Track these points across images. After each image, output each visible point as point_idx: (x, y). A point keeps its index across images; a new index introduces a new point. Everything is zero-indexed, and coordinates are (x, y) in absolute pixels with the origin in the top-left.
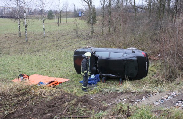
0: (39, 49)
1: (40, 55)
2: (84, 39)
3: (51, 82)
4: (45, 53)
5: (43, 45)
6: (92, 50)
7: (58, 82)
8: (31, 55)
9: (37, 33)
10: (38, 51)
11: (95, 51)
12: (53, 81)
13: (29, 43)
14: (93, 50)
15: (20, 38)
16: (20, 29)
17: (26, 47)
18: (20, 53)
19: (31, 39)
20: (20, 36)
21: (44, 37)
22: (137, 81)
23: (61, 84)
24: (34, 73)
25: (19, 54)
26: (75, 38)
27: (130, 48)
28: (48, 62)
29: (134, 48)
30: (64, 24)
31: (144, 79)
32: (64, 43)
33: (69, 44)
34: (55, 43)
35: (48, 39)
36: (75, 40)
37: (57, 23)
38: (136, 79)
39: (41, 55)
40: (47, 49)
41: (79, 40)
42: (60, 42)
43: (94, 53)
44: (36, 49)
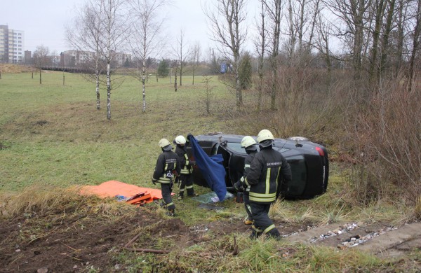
0: (130, 134)
1: (130, 146)
2: (220, 118)
3: (137, 196)
4: (141, 143)
5: (140, 127)
7: (152, 197)
8: (113, 146)
9: (131, 103)
10: (128, 138)
11: (227, 142)
12: (143, 195)
13: (114, 123)
14: (222, 139)
15: (98, 111)
16: (98, 95)
17: (107, 129)
18: (93, 140)
19: (117, 114)
20: (99, 109)
21: (144, 112)
22: (304, 202)
23: (156, 201)
24: (111, 179)
25: (92, 142)
26: (204, 115)
28: (142, 160)
30: (186, 87)
31: (319, 198)
32: (180, 124)
33: (188, 128)
34: (162, 124)
35: (150, 116)
36: (203, 119)
37: (173, 85)
38: (303, 199)
39: (133, 145)
40: (145, 134)
41: (210, 119)
42: (173, 122)
43: (225, 145)
44: (125, 133)
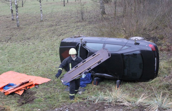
0: (30, 36)
1: (29, 45)
2: (90, 23)
3: (23, 84)
4: (37, 42)
5: (38, 31)
6: (81, 40)
7: (34, 83)
8: (18, 44)
9: (35, 15)
10: (29, 39)
11: (86, 42)
12: (28, 82)
13: (21, 29)
15: (12, 21)
17: (16, 33)
18: (5, 41)
19: (24, 23)
20: (13, 20)
21: (42, 21)
22: (142, 84)
23: (37, 87)
24: (10, 70)
25: (5, 42)
26: (80, 21)
27: (134, 38)
28: (35, 55)
29: (139, 38)
30: (71, 3)
31: (151, 82)
32: (64, 28)
33: (69, 30)
34: (52, 28)
35: (45, 23)
36: (79, 24)
37: (63, 2)
38: (141, 81)
39: (31, 43)
40: (40, 36)
41: (83, 23)
42: (59, 27)
43: (84, 45)
44: (27, 36)
